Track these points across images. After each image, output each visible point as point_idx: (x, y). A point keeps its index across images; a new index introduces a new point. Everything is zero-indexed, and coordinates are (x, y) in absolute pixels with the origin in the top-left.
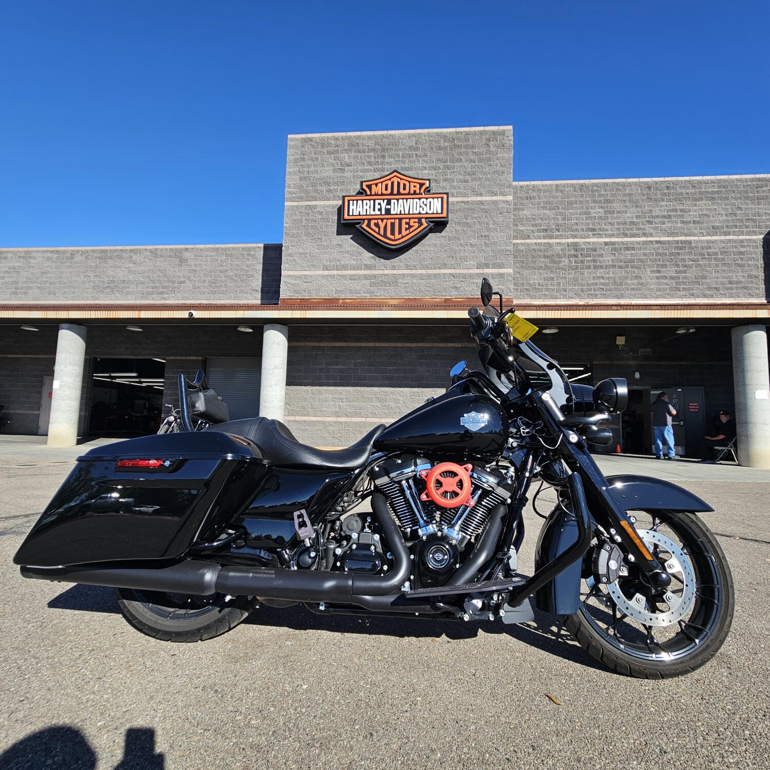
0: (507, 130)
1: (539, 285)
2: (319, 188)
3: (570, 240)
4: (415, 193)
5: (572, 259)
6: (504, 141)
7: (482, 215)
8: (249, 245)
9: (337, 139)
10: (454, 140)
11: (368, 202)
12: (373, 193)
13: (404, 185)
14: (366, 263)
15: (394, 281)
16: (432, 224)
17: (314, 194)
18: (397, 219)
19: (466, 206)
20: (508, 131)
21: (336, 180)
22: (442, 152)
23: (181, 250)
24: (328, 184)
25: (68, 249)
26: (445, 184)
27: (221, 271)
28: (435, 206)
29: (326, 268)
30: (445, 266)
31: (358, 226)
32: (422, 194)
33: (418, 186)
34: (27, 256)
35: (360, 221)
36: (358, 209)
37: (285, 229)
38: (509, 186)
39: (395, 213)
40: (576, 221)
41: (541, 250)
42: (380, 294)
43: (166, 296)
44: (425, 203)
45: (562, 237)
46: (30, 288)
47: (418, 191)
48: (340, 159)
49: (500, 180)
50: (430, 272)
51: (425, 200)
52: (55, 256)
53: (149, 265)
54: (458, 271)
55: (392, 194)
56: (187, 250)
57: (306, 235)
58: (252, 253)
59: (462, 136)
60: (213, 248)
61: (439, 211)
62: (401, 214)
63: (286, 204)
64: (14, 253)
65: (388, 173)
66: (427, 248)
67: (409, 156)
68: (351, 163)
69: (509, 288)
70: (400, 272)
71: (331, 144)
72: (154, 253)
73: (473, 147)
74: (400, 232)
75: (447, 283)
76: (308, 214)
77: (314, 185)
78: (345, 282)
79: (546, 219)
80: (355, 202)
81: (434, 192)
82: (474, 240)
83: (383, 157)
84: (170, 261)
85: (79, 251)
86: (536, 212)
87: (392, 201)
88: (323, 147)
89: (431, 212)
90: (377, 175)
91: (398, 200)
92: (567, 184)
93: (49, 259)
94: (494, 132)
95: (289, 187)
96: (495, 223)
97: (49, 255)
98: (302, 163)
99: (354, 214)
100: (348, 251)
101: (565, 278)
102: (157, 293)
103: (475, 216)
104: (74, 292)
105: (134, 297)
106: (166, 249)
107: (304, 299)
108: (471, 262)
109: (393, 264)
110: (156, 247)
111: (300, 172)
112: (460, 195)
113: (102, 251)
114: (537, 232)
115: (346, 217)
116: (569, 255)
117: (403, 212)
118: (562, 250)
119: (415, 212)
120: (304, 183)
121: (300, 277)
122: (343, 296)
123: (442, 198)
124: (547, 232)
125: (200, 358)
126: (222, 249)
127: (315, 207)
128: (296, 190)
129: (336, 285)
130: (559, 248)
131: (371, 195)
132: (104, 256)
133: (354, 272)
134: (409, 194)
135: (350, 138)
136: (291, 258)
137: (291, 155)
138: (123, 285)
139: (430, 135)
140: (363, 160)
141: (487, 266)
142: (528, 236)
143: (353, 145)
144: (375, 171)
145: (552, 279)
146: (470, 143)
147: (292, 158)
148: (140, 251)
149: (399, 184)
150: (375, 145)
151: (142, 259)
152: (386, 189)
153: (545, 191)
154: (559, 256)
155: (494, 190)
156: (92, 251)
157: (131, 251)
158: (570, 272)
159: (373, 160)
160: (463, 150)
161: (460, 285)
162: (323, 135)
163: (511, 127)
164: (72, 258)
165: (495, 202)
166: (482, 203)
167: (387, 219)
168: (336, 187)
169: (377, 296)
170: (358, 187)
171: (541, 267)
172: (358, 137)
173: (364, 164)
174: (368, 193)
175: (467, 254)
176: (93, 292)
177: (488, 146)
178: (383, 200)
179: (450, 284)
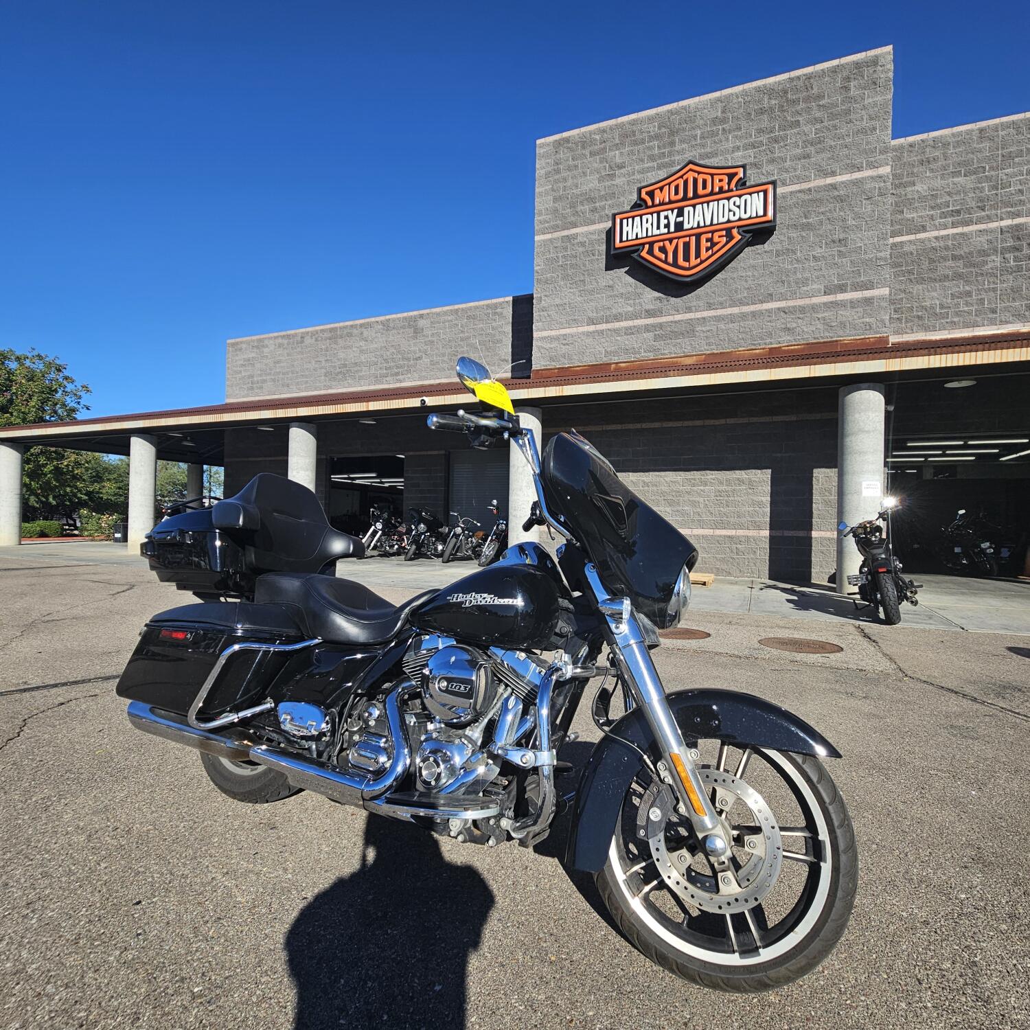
0: (880, 55)
1: (942, 306)
2: (580, 208)
3: (1008, 222)
4: (721, 191)
5: (1011, 256)
6: (875, 76)
7: (835, 207)
8: (494, 301)
9: (603, 131)
10: (786, 92)
11: (650, 216)
12: (657, 202)
13: (705, 182)
14: (647, 307)
15: (689, 329)
16: (748, 235)
17: (573, 219)
18: (693, 235)
19: (807, 197)
20: (883, 55)
21: (603, 193)
22: (765, 117)
23: (415, 316)
24: (591, 200)
25: (297, 331)
26: (771, 167)
27: (462, 340)
28: (753, 206)
29: (592, 322)
30: (770, 297)
31: (635, 255)
32: (732, 190)
33: (726, 179)
34: (260, 345)
35: (638, 248)
36: (635, 230)
37: (536, 274)
38: (884, 151)
39: (690, 226)
40: (1020, 188)
41: (947, 248)
42: (669, 351)
43: (401, 377)
44: (737, 204)
45: (989, 219)
46: (264, 381)
47: (726, 188)
48: (609, 160)
49: (868, 143)
50: (746, 309)
51: (737, 199)
52: (285, 342)
53: (381, 340)
54: (791, 303)
55: (685, 198)
56: (421, 316)
57: (563, 279)
58: (499, 310)
59: (801, 83)
60: (451, 310)
61: (761, 213)
62: (699, 227)
63: (537, 238)
64: (248, 343)
65: (679, 167)
66: (741, 273)
67: (713, 134)
68: (624, 163)
69: (882, 321)
70: (699, 315)
71: (596, 140)
72: (386, 326)
73: (820, 97)
74: (698, 255)
75: (774, 324)
76: (566, 249)
77: (573, 206)
78: (619, 338)
79: (958, 193)
80: (630, 220)
81: (753, 183)
82: (819, 250)
83: (672, 144)
84: (403, 333)
85: (308, 333)
86: (939, 183)
87: (686, 210)
88: (583, 148)
89: (747, 216)
90: (662, 174)
91: (694, 206)
92: (1002, 124)
93: (280, 345)
94: (857, 65)
95: (540, 214)
96: (857, 216)
97: (280, 341)
98: (556, 177)
99: (630, 238)
100: (622, 294)
101: (994, 290)
102: (392, 375)
103: (822, 210)
104: (307, 382)
105: (367, 381)
106: (399, 319)
107: (563, 368)
108: (813, 287)
109: (689, 304)
110: (388, 317)
111: (553, 190)
112: (796, 181)
113: (331, 330)
114: (941, 218)
115: (618, 244)
116: (1003, 248)
117: (702, 224)
118: (990, 242)
119: (722, 220)
120: (559, 205)
121: (557, 338)
122: (616, 359)
123: (765, 192)
124: (959, 215)
125: (442, 452)
126: (463, 309)
127: (575, 236)
128: (549, 216)
129: (606, 344)
130: (983, 239)
131: (653, 206)
132: (334, 336)
133: (630, 323)
134: (712, 193)
135: (622, 125)
136: (545, 313)
137: (542, 167)
138: (355, 369)
139: (745, 93)
140: (643, 155)
141: (842, 289)
142: (923, 226)
143: (627, 135)
144: (659, 168)
145: (969, 294)
146: (815, 91)
147: (543, 172)
148: (369, 325)
149: (695, 181)
150: (659, 128)
151: (374, 335)
152: (677, 193)
153: (958, 144)
154: (982, 253)
155: (856, 162)
156: (322, 331)
157: (361, 326)
158: (1005, 277)
159: (656, 151)
160: (802, 105)
161: (794, 325)
162: (584, 129)
163: (890, 48)
164: (302, 342)
165: (856, 183)
166: (834, 187)
167: (679, 238)
168: (603, 203)
169: (664, 354)
170: (635, 197)
171: (946, 277)
172: (633, 123)
173: (642, 160)
174: (650, 203)
175: (807, 275)
176: (325, 381)
177: (847, 89)
178: (672, 210)
179: (779, 325)
